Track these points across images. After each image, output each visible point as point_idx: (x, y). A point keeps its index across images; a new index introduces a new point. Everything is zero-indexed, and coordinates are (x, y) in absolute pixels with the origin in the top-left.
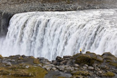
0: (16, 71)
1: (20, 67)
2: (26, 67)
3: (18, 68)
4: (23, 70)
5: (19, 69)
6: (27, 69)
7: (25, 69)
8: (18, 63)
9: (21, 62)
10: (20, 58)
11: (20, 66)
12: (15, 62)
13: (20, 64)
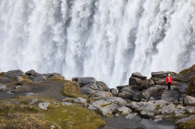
0: (10, 118)
1: (22, 106)
2: (41, 106)
3: (17, 109)
4: (32, 116)
5: (18, 114)
6: (43, 111)
7: (36, 111)
8: (16, 94)
9: (23, 92)
10: (20, 79)
11: (22, 103)
12: (7, 90)
13: (23, 98)
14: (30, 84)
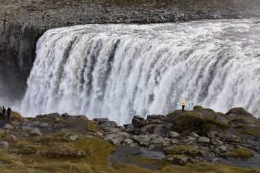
0: (50, 146)
1: (59, 138)
2: (71, 138)
3: (55, 140)
4: (66, 145)
5: (56, 143)
6: (73, 141)
7: (68, 142)
8: (54, 129)
9: (60, 128)
10: (58, 119)
11: (58, 135)
12: (48, 127)
13: (59, 132)
14: (64, 123)
